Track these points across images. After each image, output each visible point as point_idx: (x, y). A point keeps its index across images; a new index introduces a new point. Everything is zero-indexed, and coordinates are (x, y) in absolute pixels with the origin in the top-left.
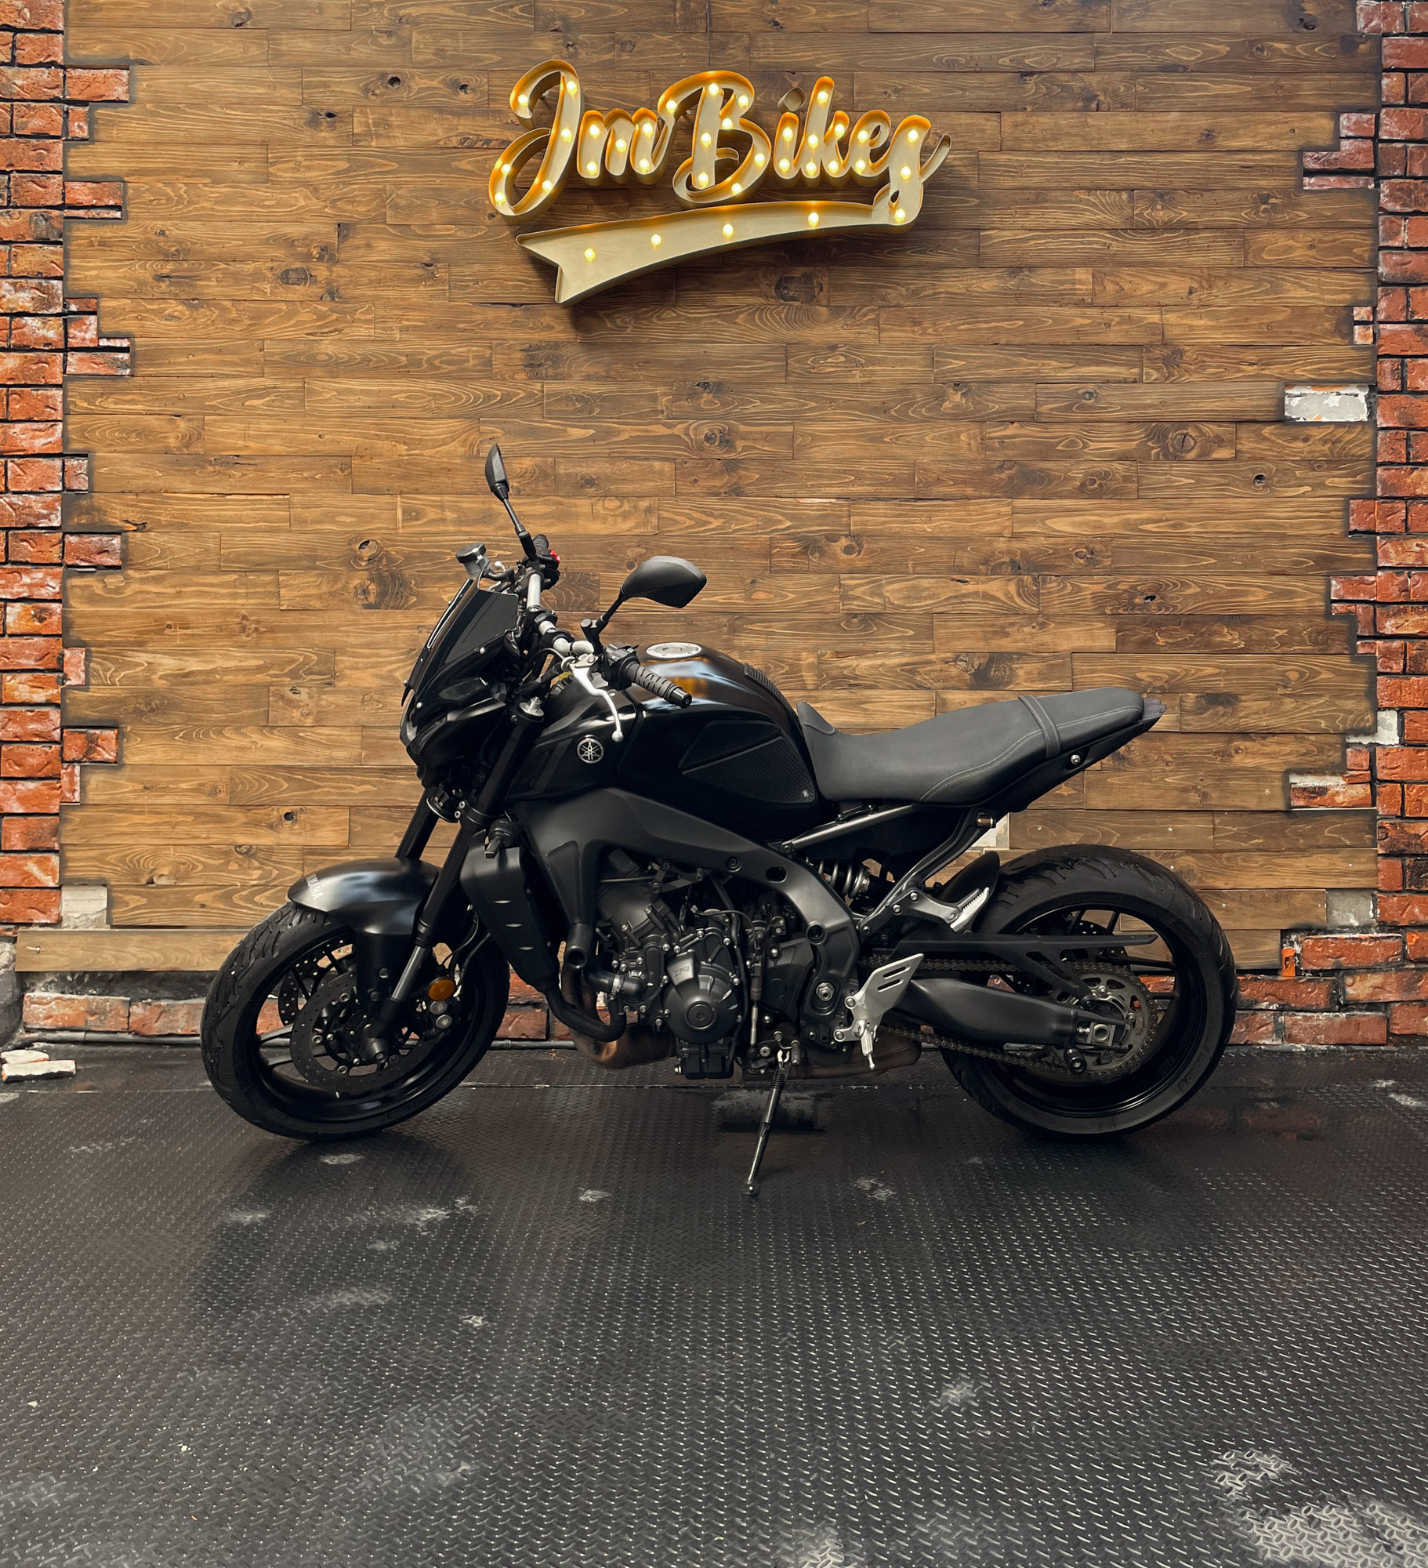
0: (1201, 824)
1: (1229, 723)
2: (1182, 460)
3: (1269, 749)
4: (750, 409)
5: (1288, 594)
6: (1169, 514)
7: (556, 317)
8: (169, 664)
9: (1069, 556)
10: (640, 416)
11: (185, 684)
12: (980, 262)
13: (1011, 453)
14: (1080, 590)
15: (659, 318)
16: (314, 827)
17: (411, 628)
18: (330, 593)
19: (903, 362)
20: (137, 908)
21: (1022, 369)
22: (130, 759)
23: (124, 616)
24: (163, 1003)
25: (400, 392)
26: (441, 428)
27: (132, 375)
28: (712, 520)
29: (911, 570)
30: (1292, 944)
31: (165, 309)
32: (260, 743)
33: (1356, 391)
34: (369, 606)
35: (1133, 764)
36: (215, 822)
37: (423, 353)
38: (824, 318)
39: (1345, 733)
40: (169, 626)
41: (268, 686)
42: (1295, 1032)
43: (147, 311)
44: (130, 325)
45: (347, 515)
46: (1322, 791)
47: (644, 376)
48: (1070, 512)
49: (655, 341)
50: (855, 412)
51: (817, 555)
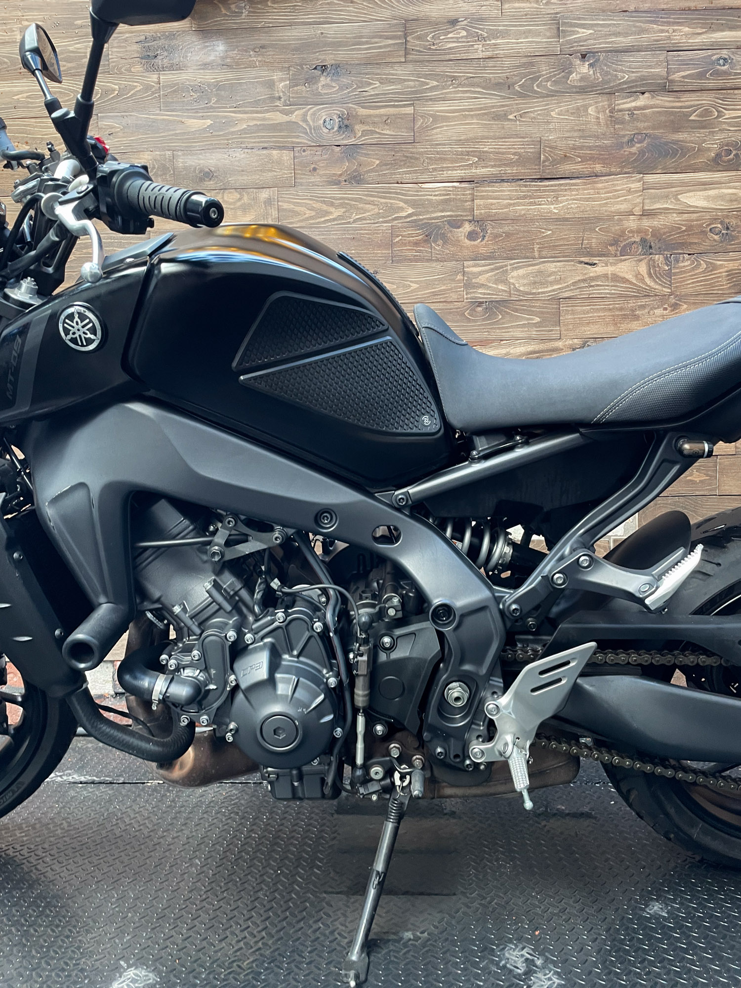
4: (370, 91)
9: (704, 233)
10: (257, 103)
13: (641, 125)
14: (715, 267)
15: (273, 1)
19: (527, 33)
21: (654, 35)
25: (22, 92)
28: (332, 210)
29: (536, 254)
47: (260, 61)
48: (705, 185)
49: (271, 25)
50: (477, 90)
51: (440, 242)
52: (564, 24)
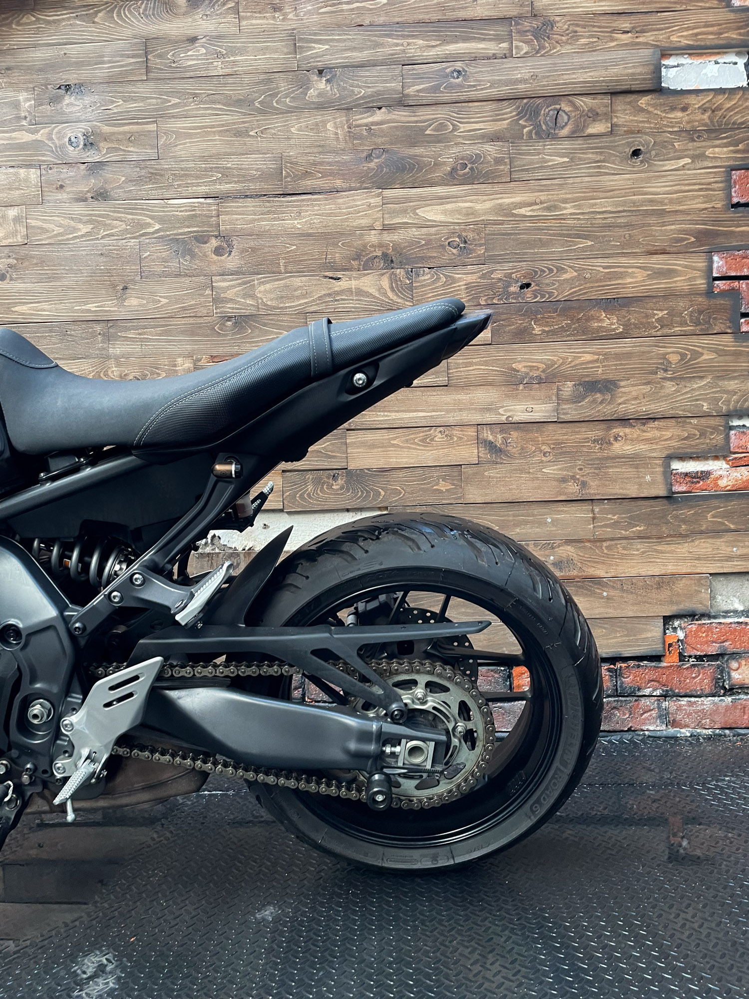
0: (581, 513)
1: (607, 410)
2: (555, 137)
3: (649, 435)
4: (113, 109)
5: (669, 273)
6: (543, 196)
9: (443, 246)
10: (4, 123)
13: (379, 140)
14: (454, 281)
15: (19, 24)
19: (264, 50)
21: (388, 50)
28: (81, 226)
29: (282, 269)
30: (675, 629)
33: (733, 58)
35: (511, 457)
38: (183, 10)
39: (729, 415)
42: (679, 717)
46: (705, 475)
47: (6, 83)
48: (442, 199)
49: (15, 47)
50: (218, 106)
51: (188, 258)
52: (301, 40)
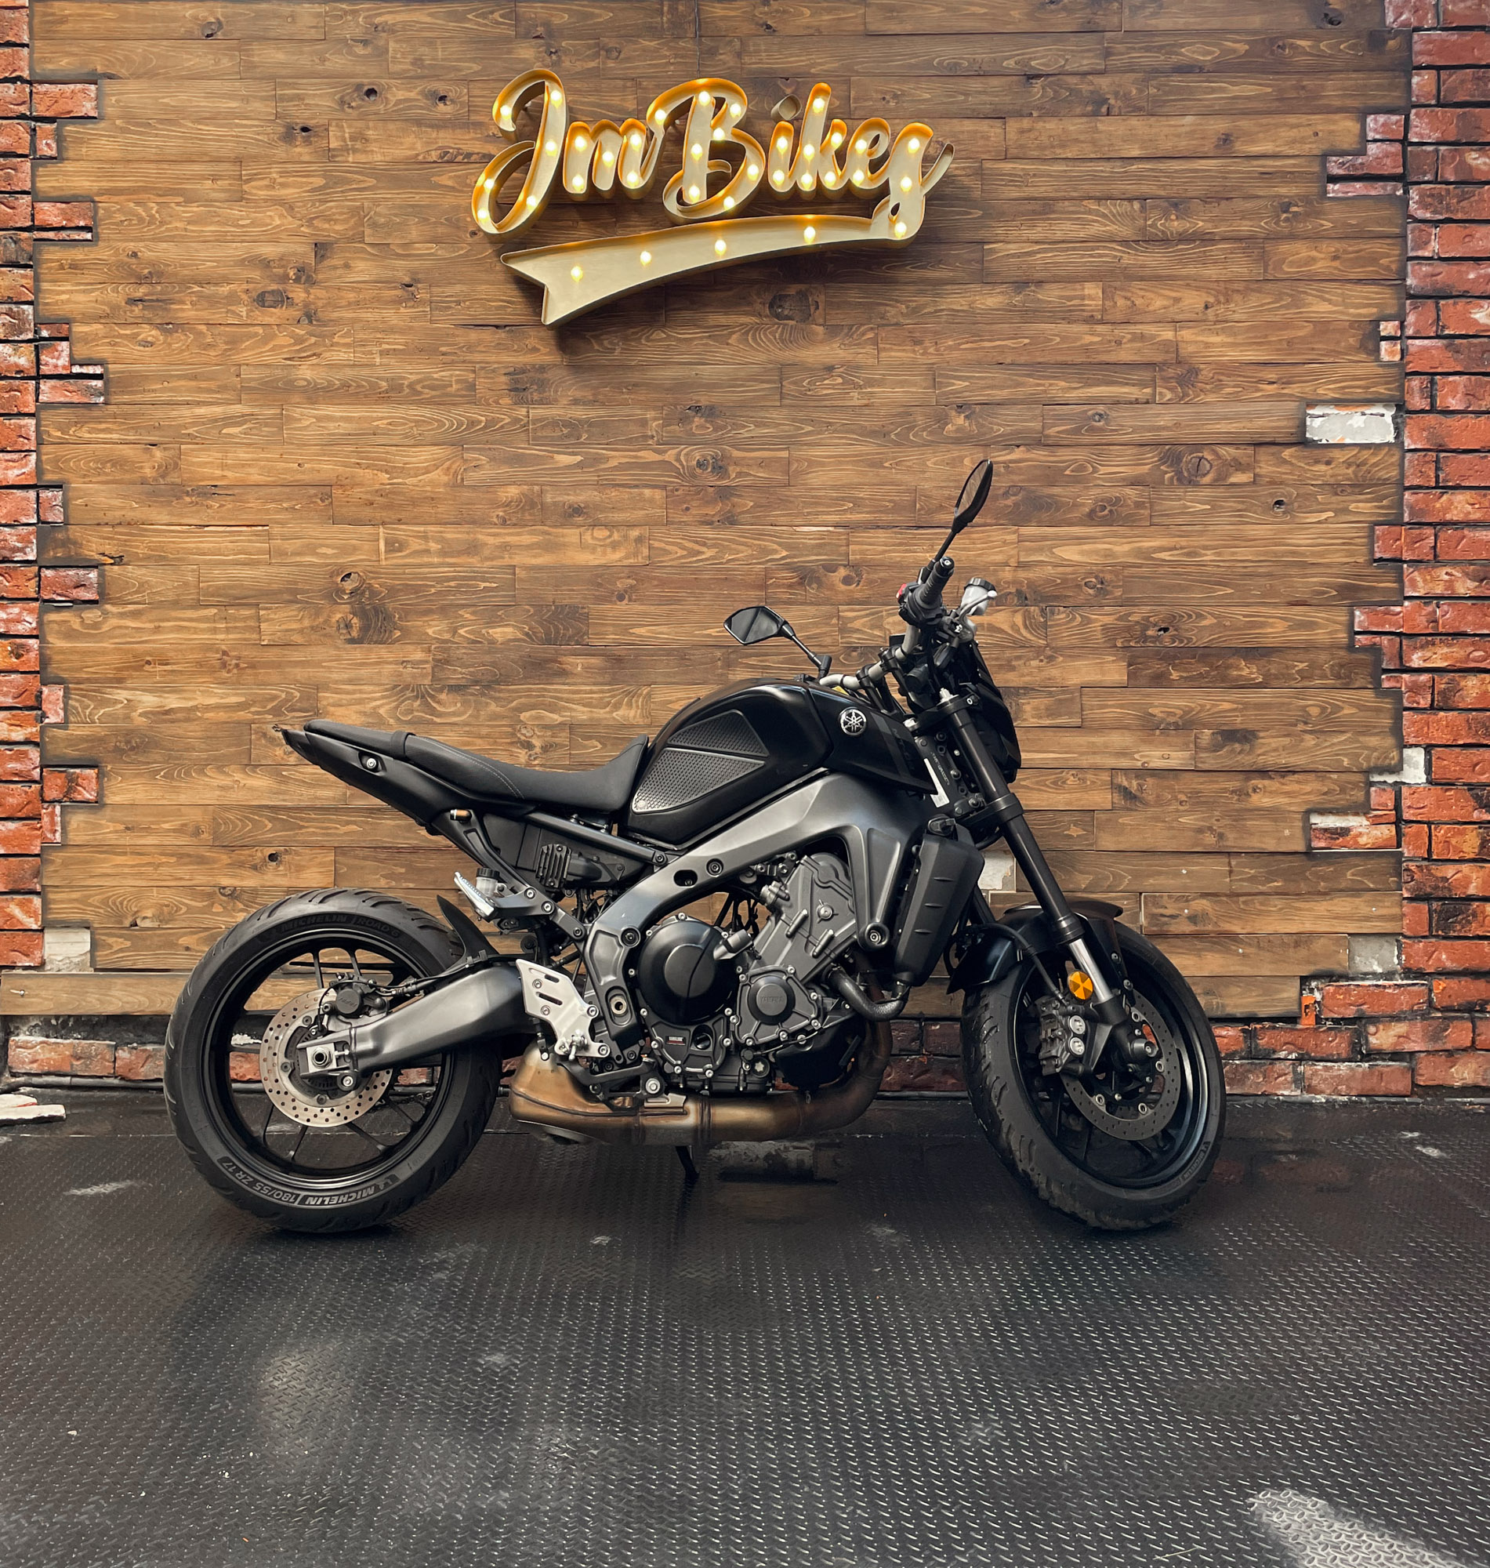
0: (1218, 866)
1: (1246, 761)
2: (1197, 485)
3: (1287, 788)
4: (744, 433)
5: (1310, 625)
6: (1183, 542)
7: (542, 339)
8: (149, 701)
9: (1079, 586)
10: (629, 441)
11: (165, 721)
12: (985, 277)
13: (1015, 478)
14: (1090, 621)
15: (648, 339)
16: (300, 869)
17: (396, 663)
18: (312, 628)
19: (902, 383)
20: (121, 950)
21: (1030, 390)
22: (111, 799)
23: (104, 652)
24: (149, 1047)
25: (382, 418)
26: (423, 456)
27: (106, 403)
28: (704, 549)
30: (1312, 991)
31: (138, 334)
32: (243, 782)
33: (1382, 410)
34: (352, 641)
35: (1146, 804)
36: (198, 863)
37: (404, 378)
38: (820, 337)
39: (1368, 772)
40: (148, 662)
41: (250, 723)
42: (1314, 1083)
43: (120, 336)
44: (103, 351)
45: (327, 546)
46: (1344, 832)
47: (632, 399)
48: (1082, 539)
49: (645, 363)
50: (852, 436)
51: (814, 585)
